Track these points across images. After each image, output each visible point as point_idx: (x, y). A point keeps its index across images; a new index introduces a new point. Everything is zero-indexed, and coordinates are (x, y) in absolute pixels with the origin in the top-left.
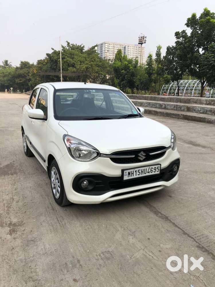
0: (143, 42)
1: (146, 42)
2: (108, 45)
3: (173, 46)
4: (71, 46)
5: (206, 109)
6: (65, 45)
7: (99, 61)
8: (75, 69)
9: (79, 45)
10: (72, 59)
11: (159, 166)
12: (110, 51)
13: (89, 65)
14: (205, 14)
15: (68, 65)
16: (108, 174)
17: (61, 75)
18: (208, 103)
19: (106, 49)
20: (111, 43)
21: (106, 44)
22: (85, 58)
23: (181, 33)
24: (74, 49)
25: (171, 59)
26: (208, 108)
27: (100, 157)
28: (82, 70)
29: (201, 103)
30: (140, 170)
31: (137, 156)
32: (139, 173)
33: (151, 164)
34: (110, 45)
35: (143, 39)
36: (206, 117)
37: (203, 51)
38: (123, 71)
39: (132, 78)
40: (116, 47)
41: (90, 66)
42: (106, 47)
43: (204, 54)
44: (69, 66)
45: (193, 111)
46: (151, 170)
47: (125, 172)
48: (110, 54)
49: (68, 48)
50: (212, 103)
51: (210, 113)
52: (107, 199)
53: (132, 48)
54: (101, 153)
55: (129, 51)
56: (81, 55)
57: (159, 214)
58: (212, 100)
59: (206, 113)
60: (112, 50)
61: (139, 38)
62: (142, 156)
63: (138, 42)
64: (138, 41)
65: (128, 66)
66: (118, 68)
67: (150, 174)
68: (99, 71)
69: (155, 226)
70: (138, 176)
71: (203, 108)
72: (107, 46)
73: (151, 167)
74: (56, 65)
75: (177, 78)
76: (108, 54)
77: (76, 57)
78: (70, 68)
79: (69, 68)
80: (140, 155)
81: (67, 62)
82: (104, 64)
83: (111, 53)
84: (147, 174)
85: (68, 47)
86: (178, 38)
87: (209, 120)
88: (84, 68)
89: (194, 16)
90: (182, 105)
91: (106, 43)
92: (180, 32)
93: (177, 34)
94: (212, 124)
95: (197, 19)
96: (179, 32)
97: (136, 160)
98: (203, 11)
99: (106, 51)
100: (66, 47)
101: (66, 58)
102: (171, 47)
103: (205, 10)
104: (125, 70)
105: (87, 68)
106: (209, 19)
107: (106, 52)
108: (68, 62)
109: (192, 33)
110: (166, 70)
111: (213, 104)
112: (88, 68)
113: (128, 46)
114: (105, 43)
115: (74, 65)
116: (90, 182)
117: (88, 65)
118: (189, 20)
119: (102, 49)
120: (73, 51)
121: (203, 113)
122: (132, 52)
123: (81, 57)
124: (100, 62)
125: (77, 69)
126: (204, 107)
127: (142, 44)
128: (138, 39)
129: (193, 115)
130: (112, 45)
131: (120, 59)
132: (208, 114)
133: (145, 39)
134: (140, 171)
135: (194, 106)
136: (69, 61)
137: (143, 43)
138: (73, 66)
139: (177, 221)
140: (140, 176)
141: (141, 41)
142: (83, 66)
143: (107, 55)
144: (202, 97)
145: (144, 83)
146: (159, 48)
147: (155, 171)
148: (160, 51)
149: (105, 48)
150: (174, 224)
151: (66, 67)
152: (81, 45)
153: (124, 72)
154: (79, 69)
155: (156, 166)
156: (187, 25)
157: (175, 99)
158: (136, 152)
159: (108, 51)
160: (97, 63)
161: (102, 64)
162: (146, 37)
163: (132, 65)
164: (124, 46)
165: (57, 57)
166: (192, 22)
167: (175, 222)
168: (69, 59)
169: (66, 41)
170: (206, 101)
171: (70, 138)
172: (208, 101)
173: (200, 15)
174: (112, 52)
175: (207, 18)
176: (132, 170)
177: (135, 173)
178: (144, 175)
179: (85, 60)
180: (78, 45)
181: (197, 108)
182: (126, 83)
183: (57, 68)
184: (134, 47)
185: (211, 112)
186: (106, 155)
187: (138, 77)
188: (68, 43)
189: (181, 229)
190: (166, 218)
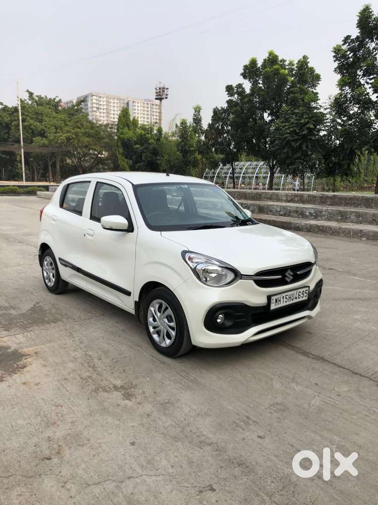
0: (164, 97)
1: (168, 96)
2: (97, 98)
3: (222, 108)
4: (37, 99)
5: (289, 208)
6: (26, 96)
7: (90, 127)
8: (45, 141)
9: (51, 99)
10: (40, 122)
11: (307, 289)
12: (101, 108)
13: (73, 133)
14: (271, 60)
15: (33, 132)
16: (252, 303)
17: (22, 150)
18: (289, 199)
19: (94, 105)
20: (102, 96)
21: (94, 97)
22: (65, 121)
23: (235, 87)
24: (42, 105)
25: (220, 128)
26: (292, 207)
27: (241, 279)
28: (59, 142)
29: (278, 199)
30: (287, 295)
31: (284, 276)
32: (286, 300)
33: (299, 287)
34: (101, 99)
35: (163, 91)
36: (293, 222)
37: (270, 118)
38: (137, 146)
39: (154, 159)
40: (112, 103)
41: (74, 136)
42: (94, 101)
43: (271, 121)
44: (34, 134)
45: (269, 212)
46: (299, 295)
47: (272, 298)
48: (102, 115)
49: (30, 102)
50: (296, 199)
51: (295, 215)
52: (249, 338)
53: (139, 105)
54: (242, 274)
55: (135, 109)
56: (55, 115)
57: (310, 355)
58: (295, 195)
59: (289, 215)
60: (105, 107)
61: (157, 90)
62: (289, 275)
63: (154, 96)
64: (155, 94)
65: (146, 138)
66: (128, 142)
67: (298, 300)
68: (91, 145)
69: (313, 369)
70: (285, 304)
71: (284, 208)
72: (96, 100)
73: (299, 290)
74: (8, 133)
75: (231, 159)
76: (98, 114)
77: (47, 119)
78: (37, 139)
79: (34, 139)
80: (288, 275)
81: (30, 128)
82: (99, 133)
83: (104, 113)
84: (295, 301)
85: (30, 100)
86: (231, 94)
87: (298, 225)
88: (62, 139)
89: (253, 62)
90: (251, 204)
91: (94, 95)
92: (234, 85)
93: (229, 89)
94: (302, 231)
95: (259, 68)
96: (232, 86)
97: (283, 282)
98: (267, 55)
99: (95, 109)
100: (28, 100)
101: (27, 120)
102: (220, 109)
103: (271, 54)
104: (142, 145)
105: (68, 139)
106: (278, 69)
107: (95, 111)
108: (32, 127)
109: (252, 90)
110: (213, 145)
111: (298, 200)
112: (71, 140)
113: (133, 102)
114: (92, 96)
115: (44, 133)
116: (227, 316)
117: (71, 134)
118: (246, 67)
119: (87, 105)
120: (40, 107)
121: (284, 215)
122: (140, 112)
123: (56, 119)
124: (91, 129)
125: (49, 140)
126: (286, 206)
127: (161, 99)
128: (155, 91)
129: (271, 219)
130: (105, 99)
131: (128, 125)
132: (293, 217)
133: (166, 91)
134: (287, 297)
135: (269, 205)
136: (34, 126)
137: (163, 99)
138: (42, 134)
139: (338, 361)
140: (288, 303)
141: (159, 95)
142: (61, 136)
143: (96, 116)
144: (272, 190)
145: (175, 167)
146: (198, 110)
147: (302, 296)
148: (199, 115)
149: (93, 103)
150: (334, 364)
151: (29, 135)
152: (55, 99)
153: (140, 149)
154: (53, 140)
155: (304, 289)
156: (244, 76)
157: (236, 194)
158: (281, 271)
159: (98, 108)
160: (87, 130)
161: (95, 133)
162: (167, 89)
163: (152, 135)
164: (126, 102)
165: (9, 118)
166: (250, 71)
167: (336, 362)
168: (32, 121)
169: (26, 90)
170: (286, 195)
171: (192, 255)
172: (290, 196)
173: (263, 61)
174: (105, 111)
175: (275, 67)
176: (279, 296)
177: (282, 299)
178: (292, 302)
179: (63, 125)
180: (48, 98)
181: (275, 207)
182: (144, 165)
183: (10, 138)
184: (144, 103)
185: (297, 213)
186: (248, 277)
187: (166, 157)
188: (31, 94)
189: (348, 369)
190: (322, 359)
